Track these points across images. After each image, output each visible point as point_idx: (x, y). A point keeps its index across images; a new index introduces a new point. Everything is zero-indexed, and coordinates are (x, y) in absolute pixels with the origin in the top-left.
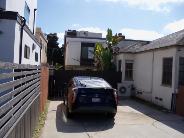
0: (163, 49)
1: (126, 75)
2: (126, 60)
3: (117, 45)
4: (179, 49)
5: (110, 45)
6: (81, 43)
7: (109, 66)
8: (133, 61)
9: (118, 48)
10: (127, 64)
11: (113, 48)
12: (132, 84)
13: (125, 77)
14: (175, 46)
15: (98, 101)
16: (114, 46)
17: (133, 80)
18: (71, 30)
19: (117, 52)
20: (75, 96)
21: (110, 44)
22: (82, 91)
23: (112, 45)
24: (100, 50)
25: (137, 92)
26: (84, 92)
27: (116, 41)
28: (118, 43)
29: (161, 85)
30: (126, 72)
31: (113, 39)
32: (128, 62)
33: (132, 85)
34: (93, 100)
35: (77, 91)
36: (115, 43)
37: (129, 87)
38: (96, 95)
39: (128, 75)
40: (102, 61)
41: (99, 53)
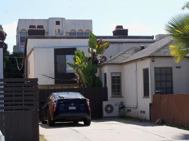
0: (142, 60)
1: (113, 91)
2: (112, 73)
3: (103, 53)
4: (153, 60)
5: (94, 54)
6: (54, 49)
7: (92, 82)
8: (120, 73)
9: (104, 57)
10: (113, 78)
11: (99, 57)
12: (122, 101)
13: (112, 94)
14: (147, 58)
15: (74, 109)
16: (99, 55)
17: (122, 96)
18: (34, 27)
19: (103, 62)
20: (55, 106)
21: (94, 52)
22: (61, 102)
23: (96, 53)
24: (81, 62)
25: (127, 110)
26: (62, 102)
27: (102, 48)
28: (105, 50)
29: (143, 98)
30: (113, 87)
31: (97, 46)
32: (114, 75)
33: (122, 103)
34: (70, 108)
35: (57, 102)
36: (100, 51)
37: (116, 105)
38: (72, 104)
39: (115, 91)
40: (83, 76)
41: (79, 66)
